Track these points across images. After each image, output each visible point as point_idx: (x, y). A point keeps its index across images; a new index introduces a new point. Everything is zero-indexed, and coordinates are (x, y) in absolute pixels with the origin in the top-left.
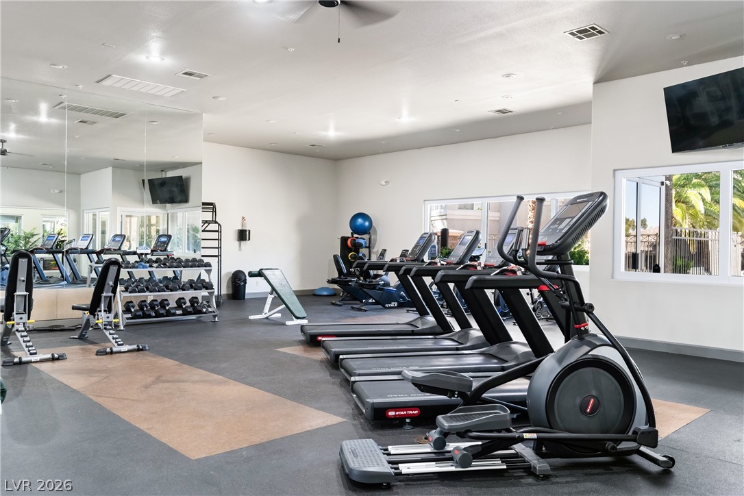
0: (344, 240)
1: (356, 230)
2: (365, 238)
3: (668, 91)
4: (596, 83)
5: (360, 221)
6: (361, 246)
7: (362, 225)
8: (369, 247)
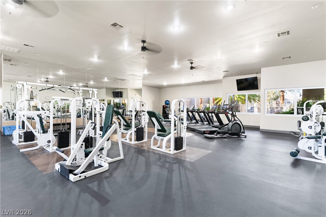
0: (163, 106)
1: (166, 104)
2: (168, 106)
3: (237, 80)
4: (223, 77)
5: (167, 102)
6: (167, 107)
7: (168, 103)
8: (169, 108)
